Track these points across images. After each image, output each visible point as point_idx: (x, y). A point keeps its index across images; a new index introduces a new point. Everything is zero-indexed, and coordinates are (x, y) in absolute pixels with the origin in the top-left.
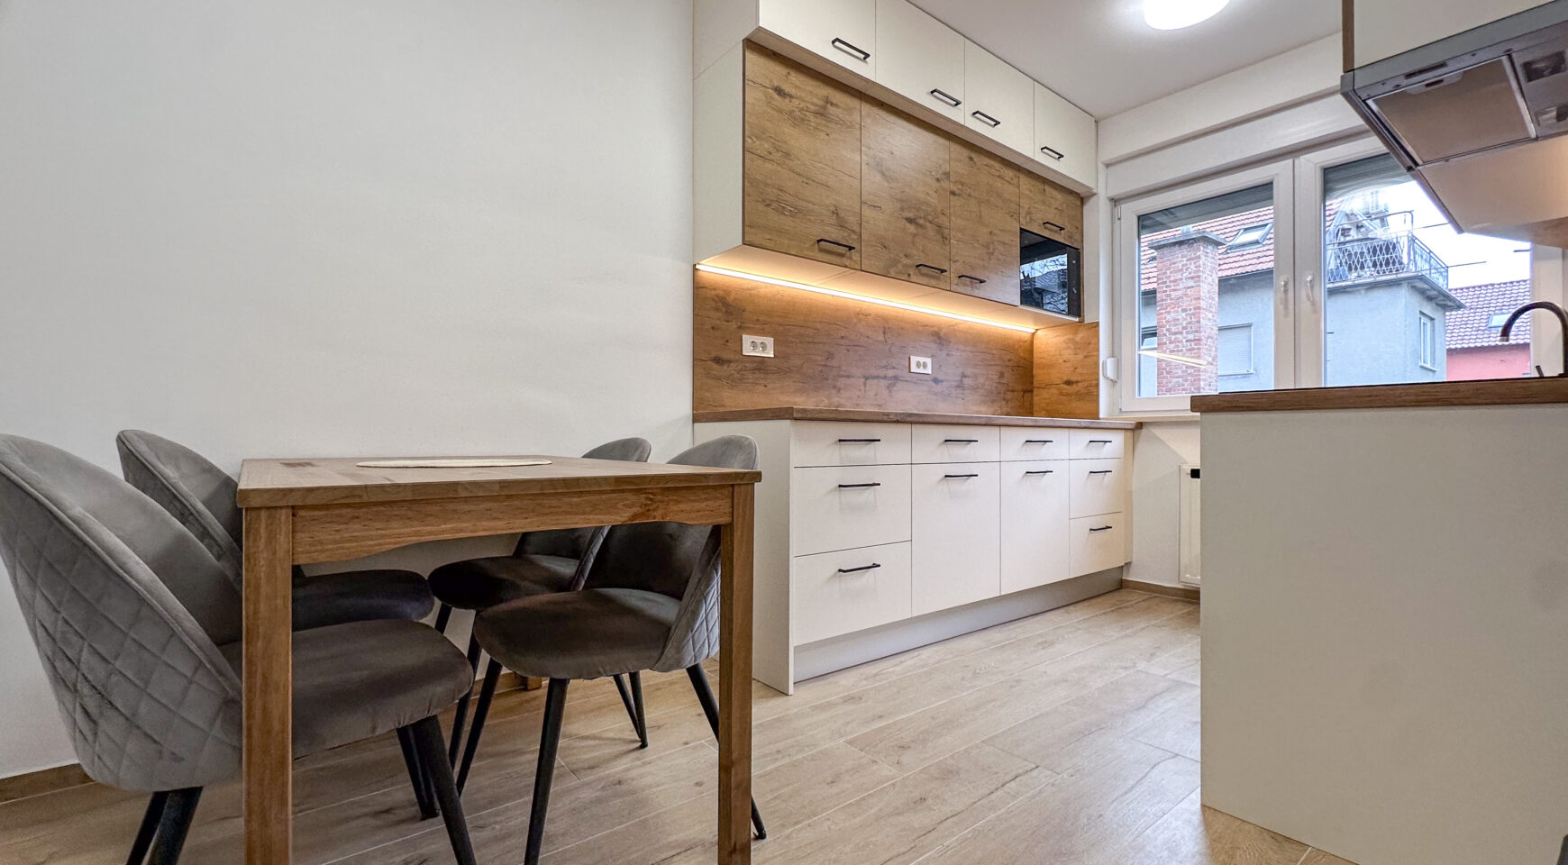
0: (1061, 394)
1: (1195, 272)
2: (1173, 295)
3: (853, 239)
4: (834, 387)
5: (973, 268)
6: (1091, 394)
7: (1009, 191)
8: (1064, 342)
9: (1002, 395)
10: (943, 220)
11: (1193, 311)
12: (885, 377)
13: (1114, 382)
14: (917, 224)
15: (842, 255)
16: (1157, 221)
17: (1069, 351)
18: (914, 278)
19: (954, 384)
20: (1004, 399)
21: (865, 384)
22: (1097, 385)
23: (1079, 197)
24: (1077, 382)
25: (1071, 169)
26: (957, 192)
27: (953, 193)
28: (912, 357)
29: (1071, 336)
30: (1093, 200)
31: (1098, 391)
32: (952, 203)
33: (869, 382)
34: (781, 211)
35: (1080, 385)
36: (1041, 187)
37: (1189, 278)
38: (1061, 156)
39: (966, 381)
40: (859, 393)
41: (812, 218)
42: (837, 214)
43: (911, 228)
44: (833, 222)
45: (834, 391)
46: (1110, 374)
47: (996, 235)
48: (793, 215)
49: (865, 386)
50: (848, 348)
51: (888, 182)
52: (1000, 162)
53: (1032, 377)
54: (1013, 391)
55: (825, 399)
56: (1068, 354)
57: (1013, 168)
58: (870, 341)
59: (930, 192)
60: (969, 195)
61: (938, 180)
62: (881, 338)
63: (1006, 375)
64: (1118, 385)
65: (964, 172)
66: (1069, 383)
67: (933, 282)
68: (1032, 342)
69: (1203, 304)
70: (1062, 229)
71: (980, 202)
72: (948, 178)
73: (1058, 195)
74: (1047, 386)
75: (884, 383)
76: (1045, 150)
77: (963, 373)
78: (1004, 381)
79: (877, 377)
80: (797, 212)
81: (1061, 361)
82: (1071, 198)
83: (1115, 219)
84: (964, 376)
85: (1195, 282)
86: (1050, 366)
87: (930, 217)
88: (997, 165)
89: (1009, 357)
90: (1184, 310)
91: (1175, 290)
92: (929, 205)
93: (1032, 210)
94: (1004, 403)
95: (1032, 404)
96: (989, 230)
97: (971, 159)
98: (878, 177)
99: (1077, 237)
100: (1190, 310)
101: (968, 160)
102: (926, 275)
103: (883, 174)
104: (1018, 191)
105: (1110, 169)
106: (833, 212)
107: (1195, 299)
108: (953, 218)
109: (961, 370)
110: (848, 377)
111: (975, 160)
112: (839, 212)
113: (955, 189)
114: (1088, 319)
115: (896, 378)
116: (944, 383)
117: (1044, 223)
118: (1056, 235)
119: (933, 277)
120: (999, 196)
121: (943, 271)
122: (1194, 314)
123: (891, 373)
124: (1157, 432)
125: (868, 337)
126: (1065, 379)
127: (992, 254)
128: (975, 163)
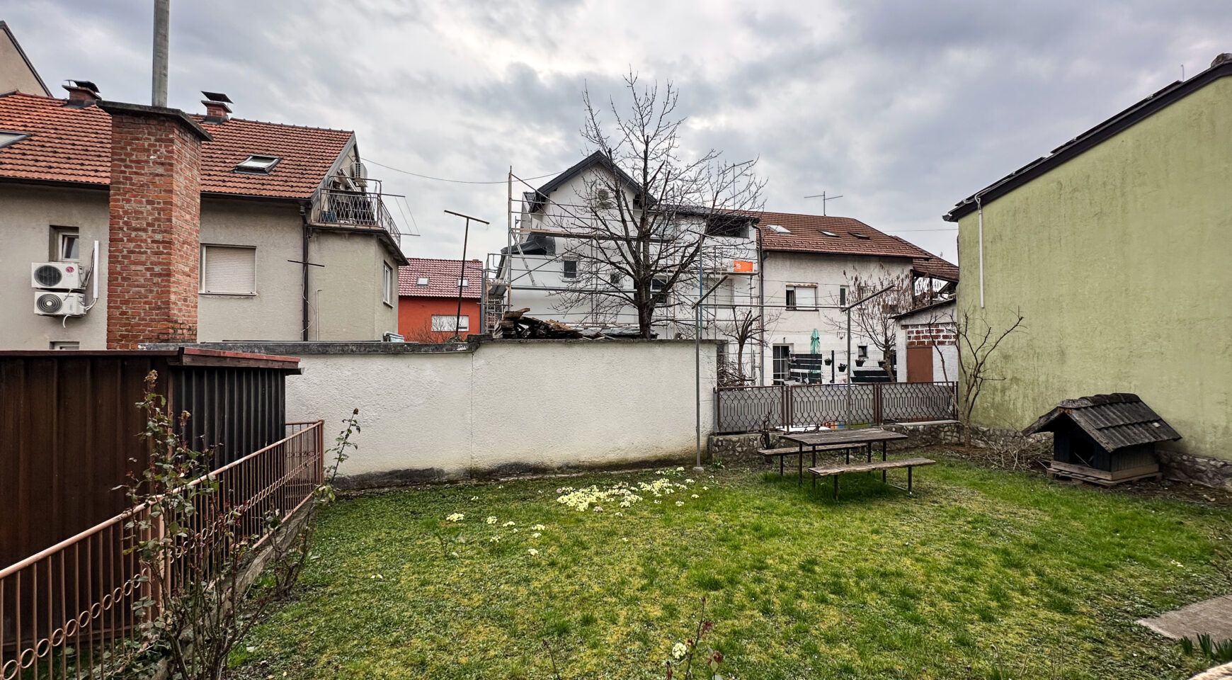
1: (166, 157)
2: (135, 179)
11: (162, 205)
37: (157, 163)
69: (175, 200)
85: (166, 170)
90: (149, 202)
91: (136, 173)
100: (159, 203)
107: (165, 191)
122: (163, 210)
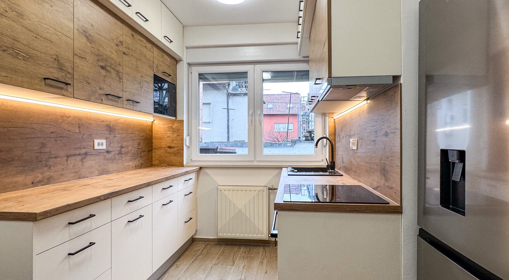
0: (166, 152)
3: (68, 78)
4: (46, 166)
5: (133, 95)
6: (180, 153)
7: (149, 54)
8: (168, 128)
9: (139, 155)
10: (119, 68)
12: (79, 154)
13: (189, 147)
14: (106, 70)
15: (61, 88)
16: (205, 77)
17: (170, 132)
18: (104, 101)
19: (117, 152)
20: (140, 156)
21: (67, 160)
22: (183, 149)
23: (176, 60)
24: (174, 147)
25: (174, 48)
26: (126, 53)
27: (124, 53)
28: (95, 140)
29: (171, 125)
30: (181, 63)
31: (183, 152)
32: (124, 59)
33: (69, 159)
34: (16, 56)
35: (175, 149)
36: (162, 54)
38: (171, 42)
39: (123, 150)
40: (62, 167)
41: (40, 62)
42: (58, 60)
43: (103, 72)
44: (55, 66)
45: (46, 169)
46: (188, 144)
47: (144, 77)
48: (25, 59)
49: (67, 162)
50: (56, 139)
51: (90, 43)
52: (146, 39)
53: (152, 143)
54: (144, 152)
55: (40, 175)
56: (169, 134)
57: (151, 43)
58: (71, 133)
59: (113, 51)
60: (132, 55)
61: (117, 45)
62: (77, 131)
63: (141, 144)
64: (190, 148)
65: (130, 42)
66: (170, 147)
67: (114, 103)
68: (152, 126)
70: (170, 75)
71: (137, 59)
72: (122, 45)
73: (169, 59)
74: (160, 148)
75: (79, 158)
76: (166, 38)
77: (121, 146)
78: (140, 147)
79: (74, 155)
80: (28, 58)
81: (166, 137)
82: (173, 60)
83: (190, 73)
84: (122, 147)
86: (161, 138)
87: (113, 66)
88: (145, 41)
89: (142, 135)
92: (112, 59)
93: (159, 65)
94: (140, 158)
95: (152, 157)
96: (141, 75)
97: (133, 35)
98: (84, 40)
99: (175, 79)
101: (131, 36)
102: (111, 100)
103: (87, 38)
104: (152, 54)
105: (188, 50)
106: (55, 59)
108: (124, 67)
109: (120, 145)
110: (56, 158)
111: (135, 36)
112: (60, 59)
113: (125, 51)
114: (179, 118)
115: (86, 154)
116: (112, 153)
117: (163, 72)
118: (168, 78)
119: (115, 101)
120: (145, 57)
121: (119, 97)
123: (83, 151)
124: (207, 171)
125: (69, 131)
126: (168, 145)
127: (142, 87)
128: (134, 38)
